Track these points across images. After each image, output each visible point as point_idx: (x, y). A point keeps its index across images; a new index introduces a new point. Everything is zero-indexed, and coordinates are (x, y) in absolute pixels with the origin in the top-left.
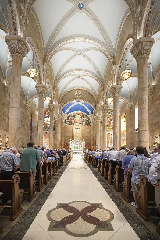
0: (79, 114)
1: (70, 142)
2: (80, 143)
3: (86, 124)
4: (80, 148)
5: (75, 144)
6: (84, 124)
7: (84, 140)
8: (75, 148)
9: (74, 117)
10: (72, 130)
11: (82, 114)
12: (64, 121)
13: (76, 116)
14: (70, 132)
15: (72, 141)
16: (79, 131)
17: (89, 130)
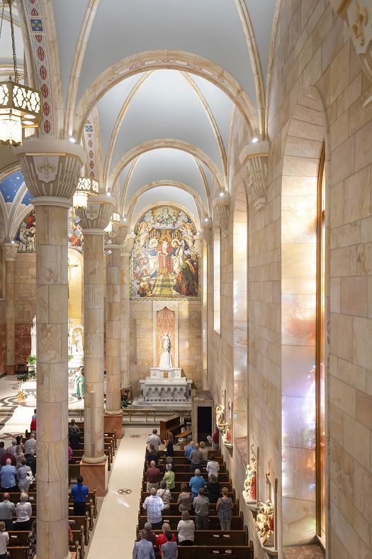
12: (13, 234)
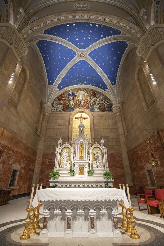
0: (85, 89)
1: (58, 150)
2: (91, 151)
3: (103, 109)
4: (91, 173)
5: (72, 155)
6: (96, 109)
7: (102, 141)
8: (72, 172)
9: (74, 95)
10: (67, 123)
11: (92, 90)
13: (78, 93)
14: (62, 127)
15: (65, 145)
16: (87, 123)
17: (110, 122)
